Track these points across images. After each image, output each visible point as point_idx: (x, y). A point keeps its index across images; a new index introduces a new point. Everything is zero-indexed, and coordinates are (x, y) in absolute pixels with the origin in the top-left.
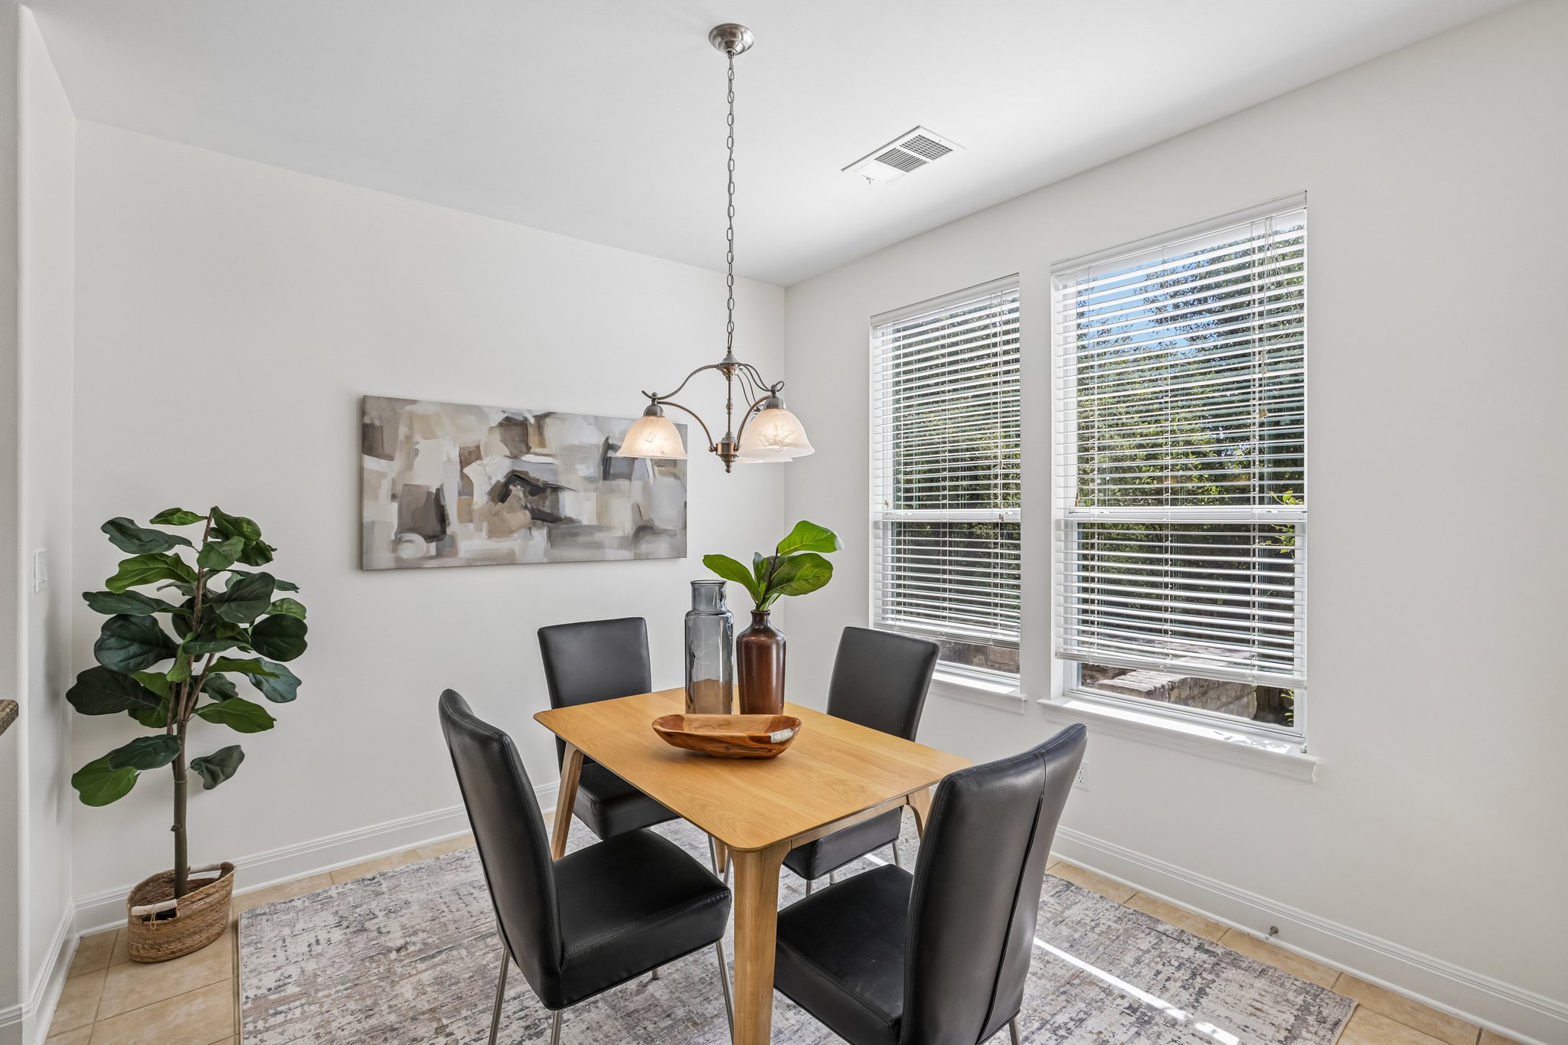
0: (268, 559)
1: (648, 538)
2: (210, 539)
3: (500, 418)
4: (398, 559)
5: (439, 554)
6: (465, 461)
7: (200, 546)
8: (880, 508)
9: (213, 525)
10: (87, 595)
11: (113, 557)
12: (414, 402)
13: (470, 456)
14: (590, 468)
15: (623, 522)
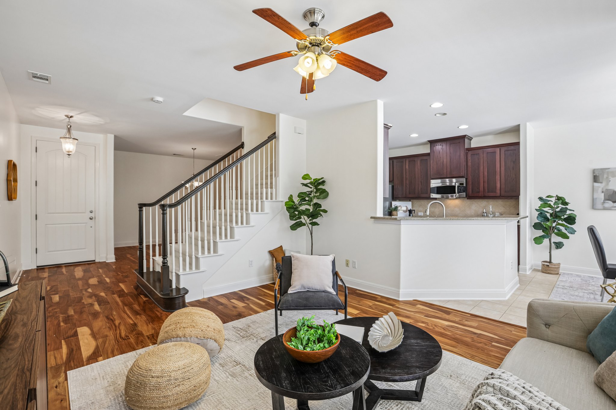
0: (568, 205)
2: (556, 201)
4: (604, 207)
7: (554, 202)
9: (556, 198)
10: (536, 209)
11: (540, 203)
12: (608, 169)
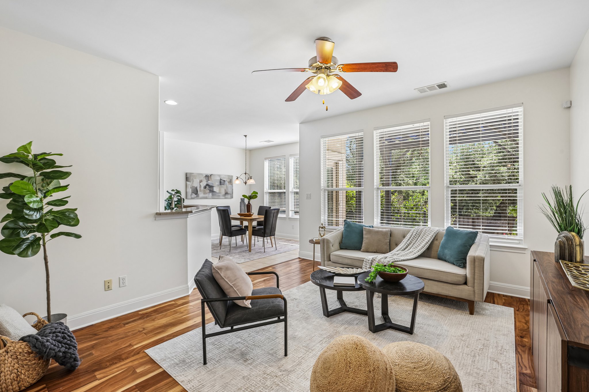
1: (227, 195)
3: (205, 175)
4: (191, 197)
5: (197, 197)
6: (200, 182)
8: (266, 190)
11: (168, 195)
12: (193, 173)
13: (201, 181)
14: (218, 183)
15: (223, 192)
